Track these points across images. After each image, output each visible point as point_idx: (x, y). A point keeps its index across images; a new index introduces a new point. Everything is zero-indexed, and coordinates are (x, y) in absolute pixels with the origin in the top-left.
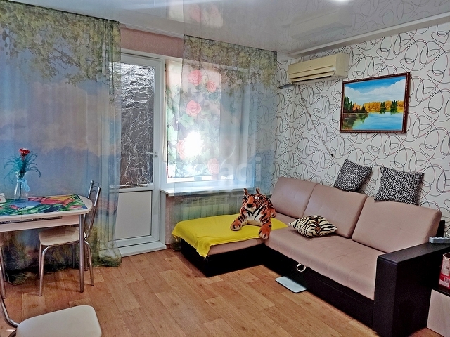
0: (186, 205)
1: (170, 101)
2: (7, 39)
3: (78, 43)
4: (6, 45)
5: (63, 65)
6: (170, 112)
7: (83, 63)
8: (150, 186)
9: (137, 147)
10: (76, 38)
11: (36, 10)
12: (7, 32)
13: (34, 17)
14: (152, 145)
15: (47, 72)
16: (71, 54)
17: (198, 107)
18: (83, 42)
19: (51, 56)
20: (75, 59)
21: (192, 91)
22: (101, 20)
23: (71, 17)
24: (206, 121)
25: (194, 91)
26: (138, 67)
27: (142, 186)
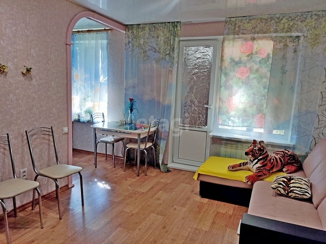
0: (223, 146)
1: (223, 68)
2: (130, 44)
3: (159, 39)
4: (130, 47)
5: (153, 53)
6: (223, 76)
7: (162, 51)
8: (205, 128)
9: (198, 101)
10: (158, 37)
11: (141, 26)
12: (130, 40)
13: (140, 30)
14: (208, 100)
15: (145, 58)
16: (155, 46)
17: (247, 71)
18: (162, 39)
19: (147, 49)
20: (157, 49)
21: (242, 59)
22: (171, 23)
23: (156, 25)
24: (255, 82)
25: (244, 58)
26: (202, 48)
27: (199, 128)
